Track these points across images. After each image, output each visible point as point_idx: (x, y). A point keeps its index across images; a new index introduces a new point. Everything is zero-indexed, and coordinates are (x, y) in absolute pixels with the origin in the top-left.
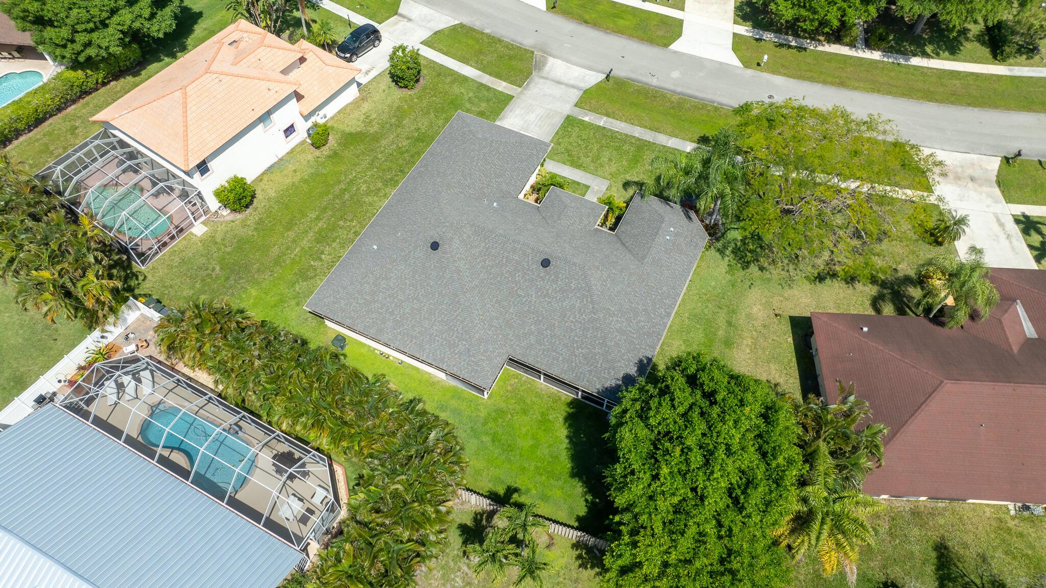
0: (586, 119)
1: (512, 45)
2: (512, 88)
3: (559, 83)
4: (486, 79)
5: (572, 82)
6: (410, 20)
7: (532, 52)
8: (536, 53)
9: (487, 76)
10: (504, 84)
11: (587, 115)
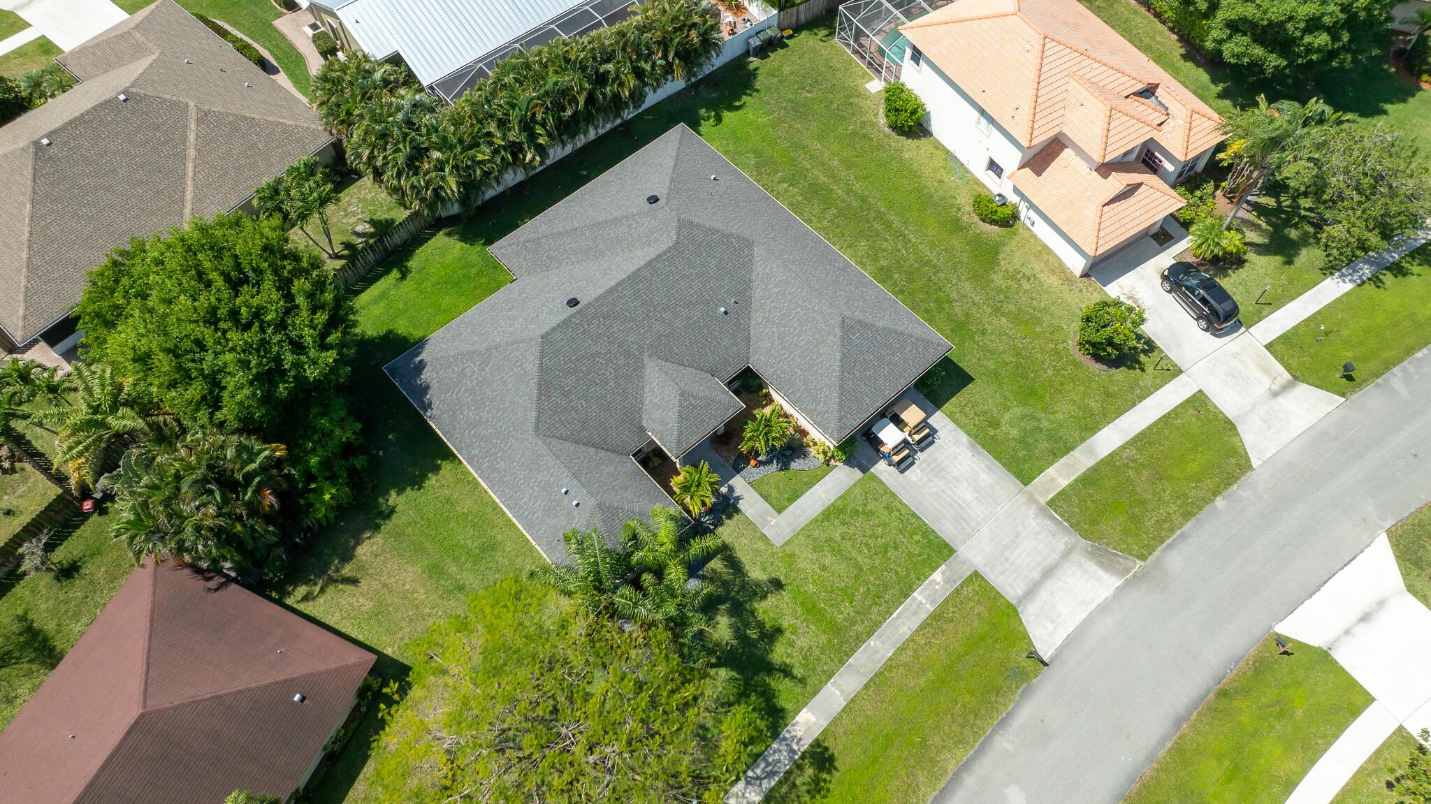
0: (937, 576)
1: (1172, 531)
2: (1048, 491)
3: (1048, 573)
4: (1081, 460)
5: (1043, 595)
6: (1275, 394)
7: (1143, 558)
8: (1139, 563)
9: (1090, 463)
10: (1064, 482)
11: (947, 581)
